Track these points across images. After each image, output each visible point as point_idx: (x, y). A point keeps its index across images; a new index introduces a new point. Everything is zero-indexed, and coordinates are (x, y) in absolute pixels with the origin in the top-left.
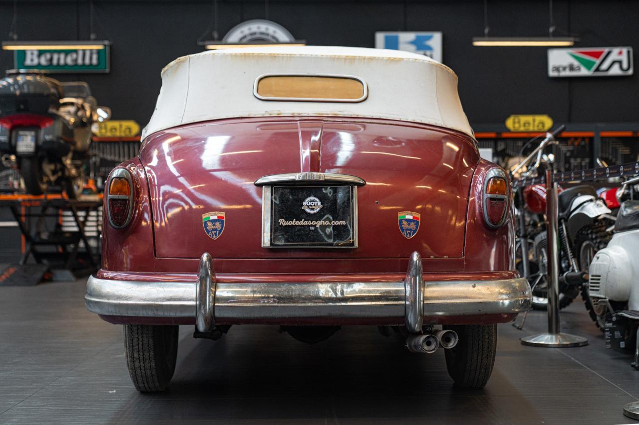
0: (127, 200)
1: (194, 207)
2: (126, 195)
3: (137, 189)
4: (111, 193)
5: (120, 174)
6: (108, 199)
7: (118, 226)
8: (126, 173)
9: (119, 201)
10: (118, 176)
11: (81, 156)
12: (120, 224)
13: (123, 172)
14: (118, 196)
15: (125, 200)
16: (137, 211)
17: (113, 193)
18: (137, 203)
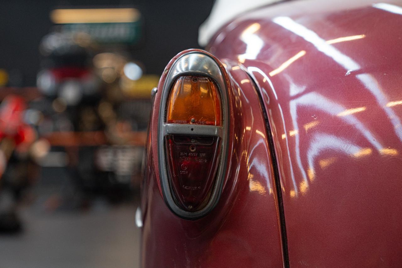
0: (216, 137)
1: (384, 151)
2: (213, 124)
3: (237, 111)
4: (170, 117)
5: (194, 67)
6: (163, 134)
7: (191, 211)
8: (210, 65)
9: (193, 142)
10: (190, 70)
11: (117, 106)
12: (196, 206)
13: (200, 61)
14: (191, 125)
15: (210, 139)
16: (238, 169)
17: (176, 118)
18: (238, 147)
